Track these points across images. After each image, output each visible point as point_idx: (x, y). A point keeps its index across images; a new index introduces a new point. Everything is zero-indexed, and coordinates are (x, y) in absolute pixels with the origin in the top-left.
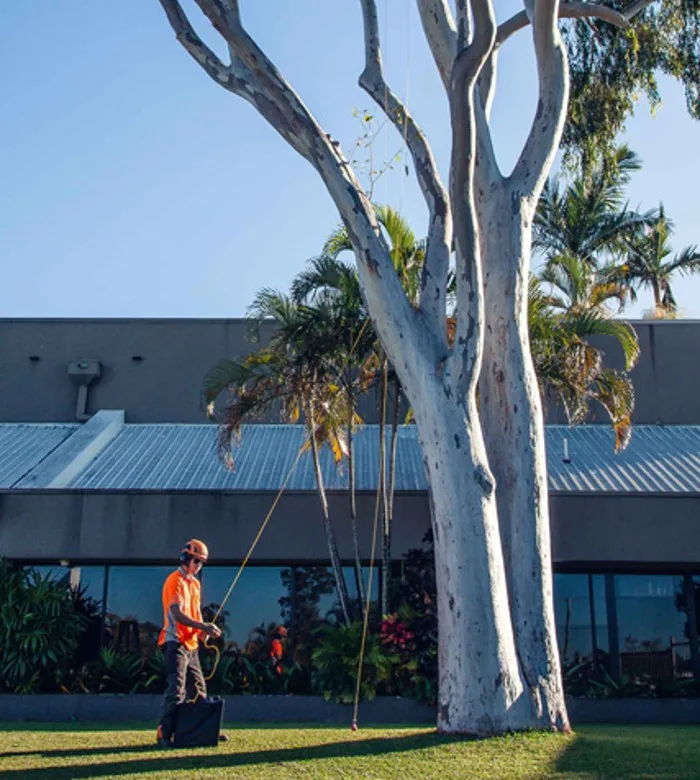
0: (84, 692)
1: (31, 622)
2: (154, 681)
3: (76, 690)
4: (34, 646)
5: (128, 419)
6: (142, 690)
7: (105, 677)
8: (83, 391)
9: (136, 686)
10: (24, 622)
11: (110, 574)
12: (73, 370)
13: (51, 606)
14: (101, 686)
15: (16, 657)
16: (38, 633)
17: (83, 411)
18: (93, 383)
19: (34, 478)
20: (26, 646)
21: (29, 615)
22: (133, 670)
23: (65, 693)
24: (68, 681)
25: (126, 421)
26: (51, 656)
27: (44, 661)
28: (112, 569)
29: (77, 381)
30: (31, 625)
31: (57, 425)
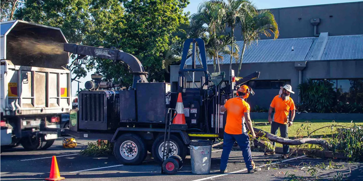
0: (337, 113)
1: (321, 95)
2: (355, 110)
3: (334, 112)
4: (323, 101)
5: (329, 35)
6: (352, 112)
7: (342, 109)
8: (315, 27)
9: (350, 111)
10: (320, 95)
11: (338, 82)
12: (312, 21)
13: (326, 91)
14: (341, 111)
15: (319, 104)
16: (324, 98)
17: (316, 33)
18: (318, 25)
19: (313, 56)
20: (321, 101)
21: (321, 94)
22: (349, 107)
23: (332, 113)
24: (332, 110)
25: (329, 36)
26: (328, 104)
27: (326, 105)
28: (338, 80)
29: (313, 25)
30: (321, 96)
31: (309, 38)
